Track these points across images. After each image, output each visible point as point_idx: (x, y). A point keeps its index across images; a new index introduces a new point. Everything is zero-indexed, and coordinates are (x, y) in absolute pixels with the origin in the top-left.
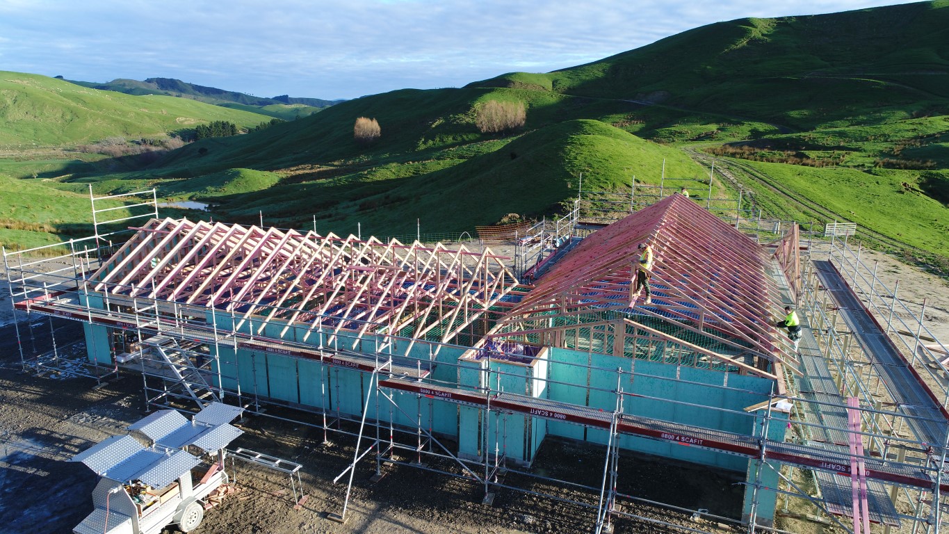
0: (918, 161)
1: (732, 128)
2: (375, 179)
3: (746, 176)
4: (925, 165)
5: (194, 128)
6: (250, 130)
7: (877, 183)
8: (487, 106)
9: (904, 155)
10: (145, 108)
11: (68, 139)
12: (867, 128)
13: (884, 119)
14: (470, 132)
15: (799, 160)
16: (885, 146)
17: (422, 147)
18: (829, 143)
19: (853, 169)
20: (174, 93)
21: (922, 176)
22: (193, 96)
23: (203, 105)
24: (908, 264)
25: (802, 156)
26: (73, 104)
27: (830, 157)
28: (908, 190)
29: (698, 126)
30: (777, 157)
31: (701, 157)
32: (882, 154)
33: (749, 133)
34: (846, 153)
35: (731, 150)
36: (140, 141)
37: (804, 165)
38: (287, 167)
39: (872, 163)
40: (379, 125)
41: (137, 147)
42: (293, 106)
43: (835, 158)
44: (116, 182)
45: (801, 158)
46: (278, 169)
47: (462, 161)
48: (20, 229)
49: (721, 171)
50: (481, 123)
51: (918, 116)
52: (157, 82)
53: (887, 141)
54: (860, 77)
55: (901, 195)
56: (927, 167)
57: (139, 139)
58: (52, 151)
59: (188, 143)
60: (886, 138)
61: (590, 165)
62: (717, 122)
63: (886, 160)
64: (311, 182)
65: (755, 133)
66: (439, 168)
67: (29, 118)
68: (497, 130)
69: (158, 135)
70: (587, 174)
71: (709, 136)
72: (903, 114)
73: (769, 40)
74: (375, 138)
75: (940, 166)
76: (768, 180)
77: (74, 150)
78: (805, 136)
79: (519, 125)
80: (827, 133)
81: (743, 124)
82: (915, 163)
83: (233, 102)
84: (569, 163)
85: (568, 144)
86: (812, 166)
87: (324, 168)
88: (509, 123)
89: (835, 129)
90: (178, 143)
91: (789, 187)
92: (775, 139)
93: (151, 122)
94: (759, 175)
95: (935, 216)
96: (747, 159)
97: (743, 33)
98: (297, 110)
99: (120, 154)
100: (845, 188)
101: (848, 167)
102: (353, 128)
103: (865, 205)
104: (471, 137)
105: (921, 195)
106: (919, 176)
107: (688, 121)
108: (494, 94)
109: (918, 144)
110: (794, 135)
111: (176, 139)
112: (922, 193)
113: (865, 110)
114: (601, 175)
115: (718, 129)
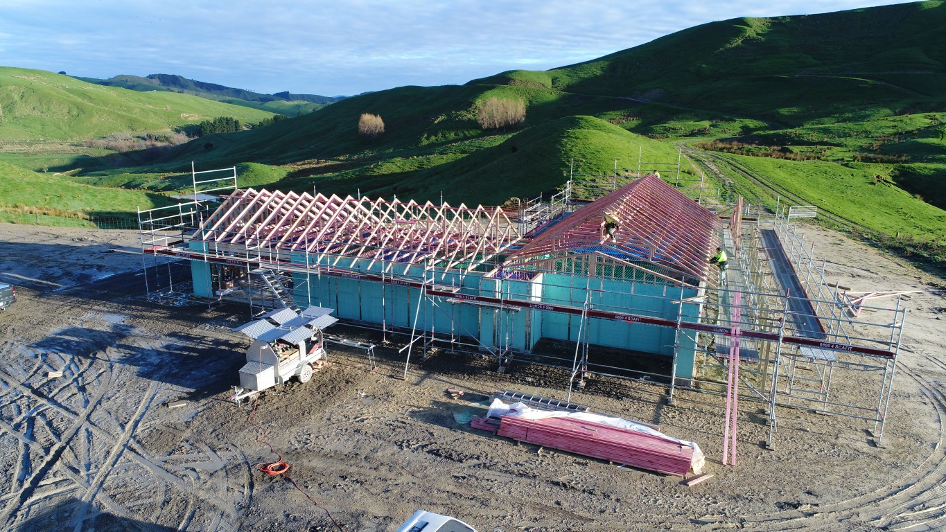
0: (895, 156)
1: (724, 125)
2: (381, 172)
3: (729, 168)
4: (900, 159)
5: (199, 124)
6: (253, 126)
7: (852, 175)
8: (488, 103)
9: (882, 150)
10: (149, 104)
11: (75, 134)
12: (851, 125)
13: (868, 116)
14: (471, 128)
15: (783, 154)
16: (865, 142)
17: (425, 142)
18: (813, 138)
19: (832, 162)
20: (176, 89)
21: (895, 169)
22: (195, 92)
23: (206, 102)
24: (854, 239)
25: (785, 151)
26: (79, 100)
27: (813, 152)
28: (880, 181)
29: (691, 123)
30: (763, 151)
31: (690, 152)
32: (862, 149)
33: (740, 130)
34: (828, 148)
35: (720, 145)
36: (146, 137)
37: (786, 158)
38: (293, 162)
39: (851, 157)
40: (383, 121)
41: (142, 142)
42: (296, 102)
43: (817, 153)
44: (127, 176)
45: (785, 152)
46: (284, 163)
47: (464, 155)
48: (56, 215)
49: (706, 163)
50: (483, 119)
51: (901, 113)
52: (159, 78)
53: (867, 137)
54: (849, 76)
55: (872, 186)
56: (902, 161)
57: (144, 134)
58: (60, 146)
59: (192, 139)
60: (867, 134)
61: (584, 157)
62: (710, 119)
63: (864, 154)
64: (319, 176)
65: (746, 130)
66: (443, 162)
67: (36, 113)
68: (497, 126)
69: (163, 130)
70: (581, 164)
71: (702, 133)
72: (887, 111)
73: (763, 39)
74: (379, 133)
75: (914, 160)
76: (749, 172)
77: (81, 145)
78: (791, 132)
79: (519, 122)
80: (812, 129)
81: (735, 121)
82: (891, 157)
83: (235, 99)
84: (565, 154)
85: (564, 137)
86: (794, 160)
87: (330, 163)
88: (509, 119)
89: (820, 126)
90: (182, 139)
91: (768, 178)
92: (763, 135)
93: (156, 118)
94: (742, 167)
95: (901, 205)
96: (734, 153)
97: (738, 32)
98: (298, 106)
99: (125, 150)
100: (822, 180)
101: (828, 161)
102: (358, 123)
103: (838, 195)
104: (473, 132)
105: (893, 186)
106: (892, 169)
107: (682, 118)
108: (495, 91)
109: (897, 140)
110: (781, 132)
111: (181, 134)
112: (894, 184)
113: (851, 108)
114: (593, 164)
115: (711, 126)
